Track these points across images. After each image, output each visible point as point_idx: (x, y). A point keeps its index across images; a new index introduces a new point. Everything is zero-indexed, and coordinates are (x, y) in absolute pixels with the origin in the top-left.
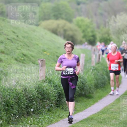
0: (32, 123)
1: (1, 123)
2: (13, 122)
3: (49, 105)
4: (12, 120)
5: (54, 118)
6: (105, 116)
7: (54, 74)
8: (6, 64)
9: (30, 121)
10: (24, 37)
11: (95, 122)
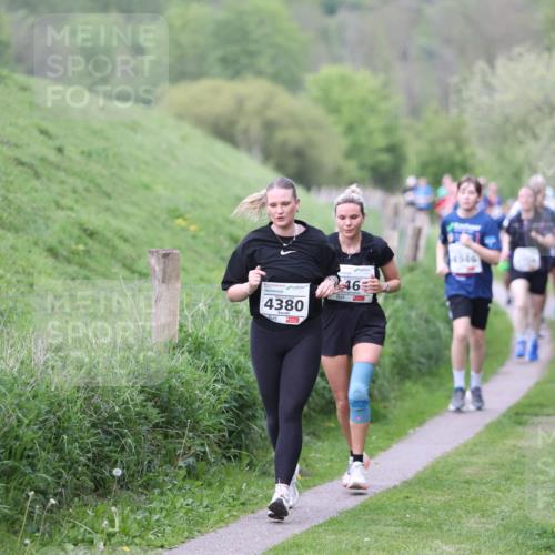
0: (117, 529)
2: (34, 524)
3: (192, 451)
4: (30, 517)
5: (212, 509)
6: (437, 499)
7: (215, 316)
8: (7, 271)
9: (106, 522)
10: (89, 155)
11: (394, 523)
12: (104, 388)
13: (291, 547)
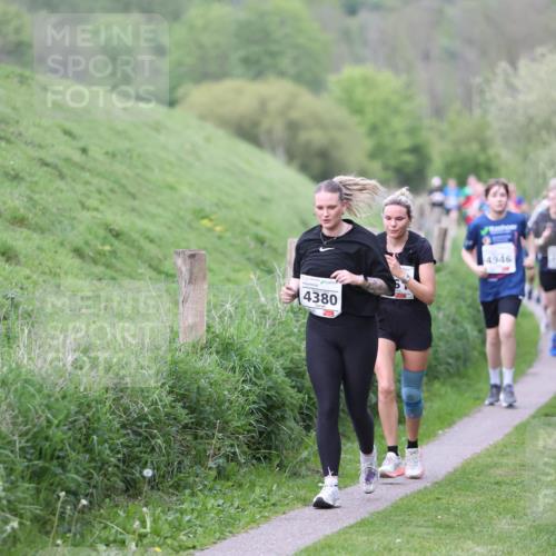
0: (148, 530)
1: (13, 528)
2: (66, 525)
3: (222, 452)
4: (62, 518)
5: (243, 510)
6: (467, 501)
7: (242, 317)
8: (34, 272)
9: (137, 523)
10: (114, 155)
11: (425, 524)
12: (133, 389)
13: (323, 548)
